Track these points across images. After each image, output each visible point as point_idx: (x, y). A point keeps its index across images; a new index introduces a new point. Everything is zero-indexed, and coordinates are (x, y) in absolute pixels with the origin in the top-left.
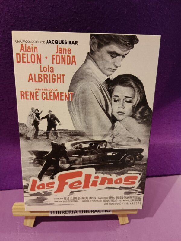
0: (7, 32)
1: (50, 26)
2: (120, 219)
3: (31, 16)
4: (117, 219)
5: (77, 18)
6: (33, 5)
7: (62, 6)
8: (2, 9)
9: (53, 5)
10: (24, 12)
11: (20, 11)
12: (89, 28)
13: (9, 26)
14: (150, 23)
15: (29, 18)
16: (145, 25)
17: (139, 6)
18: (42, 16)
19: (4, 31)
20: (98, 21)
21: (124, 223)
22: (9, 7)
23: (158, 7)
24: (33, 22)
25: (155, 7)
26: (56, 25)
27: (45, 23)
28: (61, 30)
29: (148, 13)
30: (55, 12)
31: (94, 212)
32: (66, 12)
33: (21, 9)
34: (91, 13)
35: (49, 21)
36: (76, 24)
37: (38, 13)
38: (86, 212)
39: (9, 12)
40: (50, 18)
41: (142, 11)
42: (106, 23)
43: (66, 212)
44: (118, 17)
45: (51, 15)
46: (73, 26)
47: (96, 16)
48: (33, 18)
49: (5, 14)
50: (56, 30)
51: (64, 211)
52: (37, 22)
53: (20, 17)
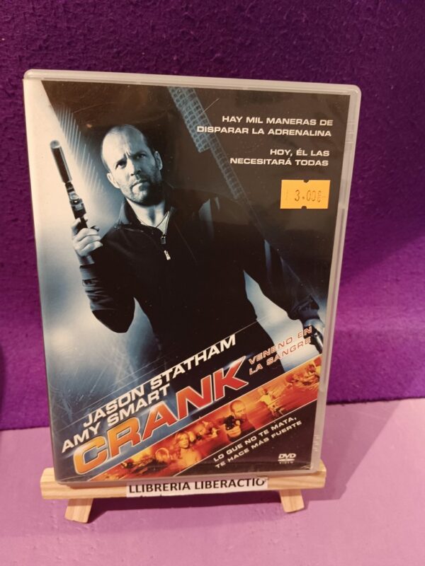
1: (129, 48)
2: (285, 500)
3: (86, 25)
4: (279, 500)
5: (192, 33)
7: (158, 4)
8: (18, 7)
10: (70, 16)
11: (60, 15)
12: (218, 55)
13: (32, 49)
14: (361, 45)
15: (81, 31)
16: (348, 51)
18: (112, 24)
19: (20, 60)
20: (240, 38)
21: (295, 510)
22: (33, 4)
23: (379, 9)
24: (89, 39)
25: (372, 8)
26: (143, 48)
27: (119, 41)
28: (155, 58)
29: (355, 22)
30: (141, 16)
31: (228, 484)
32: (168, 16)
33: (63, 8)
34: (225, 21)
35: (127, 37)
36: (189, 46)
37: (101, 18)
38: (208, 486)
39: (32, 14)
40: (129, 31)
41: (343, 17)
42: (259, 45)
43: (164, 488)
44: (285, 31)
45: (130, 24)
46: (183, 50)
47: (235, 27)
48: (90, 30)
49: (25, 18)
50: (142, 58)
51: (160, 486)
52: (98, 39)
53: (61, 28)
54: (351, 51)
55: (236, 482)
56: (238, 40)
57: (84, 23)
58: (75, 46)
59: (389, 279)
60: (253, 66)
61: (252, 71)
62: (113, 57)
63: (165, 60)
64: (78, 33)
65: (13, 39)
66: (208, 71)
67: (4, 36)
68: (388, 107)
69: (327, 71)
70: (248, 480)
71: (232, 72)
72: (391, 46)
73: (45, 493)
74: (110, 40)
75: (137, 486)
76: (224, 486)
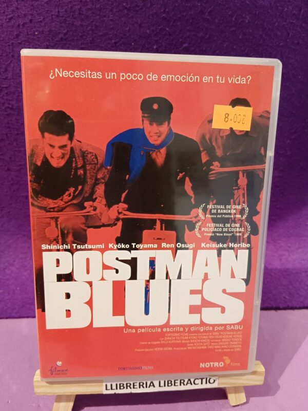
1: (123, 40)
3: (94, 23)
5: (167, 29)
6: (98, 6)
7: (144, 9)
8: (48, 11)
9: (130, 7)
10: (83, 17)
11: (76, 16)
12: (186, 45)
13: (56, 40)
14: (288, 40)
15: (90, 27)
17: (269, 11)
18: (111, 23)
21: (239, 404)
22: (58, 9)
23: (301, 14)
24: (95, 33)
25: (296, 13)
26: (132, 40)
27: (116, 35)
28: (141, 47)
29: (284, 23)
30: (132, 17)
31: (185, 383)
32: (151, 17)
33: (78, 11)
34: (191, 21)
35: (122, 32)
36: (165, 38)
37: (105, 18)
38: (170, 385)
39: (58, 16)
40: (124, 27)
41: (275, 20)
42: (215, 38)
43: (134, 386)
44: (234, 29)
45: (125, 23)
46: (161, 41)
47: (198, 25)
48: (96, 26)
49: (52, 19)
50: (132, 47)
51: (130, 384)
52: (102, 33)
53: (76, 25)
54: (281, 44)
55: (192, 381)
56: (201, 34)
57: (92, 22)
58: (86, 38)
63: (147, 49)
64: (88, 29)
65: (43, 33)
67: (37, 31)
70: (202, 379)
73: (37, 390)
74: (110, 34)
75: (111, 385)
76: (182, 384)
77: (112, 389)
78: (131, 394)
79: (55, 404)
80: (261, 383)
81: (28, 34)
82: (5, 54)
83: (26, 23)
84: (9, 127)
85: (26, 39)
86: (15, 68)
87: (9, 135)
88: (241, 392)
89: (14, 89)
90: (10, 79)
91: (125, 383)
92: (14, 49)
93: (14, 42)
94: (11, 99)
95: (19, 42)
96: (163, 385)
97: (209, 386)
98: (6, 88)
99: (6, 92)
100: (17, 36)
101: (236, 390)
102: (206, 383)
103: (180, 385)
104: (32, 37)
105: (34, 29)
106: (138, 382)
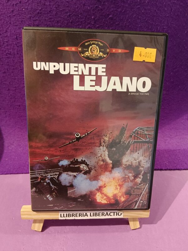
0: (33, 19)
1: (74, 13)
2: (131, 223)
5: (100, 7)
12: (111, 16)
13: (35, 13)
14: (171, 13)
15: (55, 6)
16: (166, 15)
18: (67, 3)
19: (30, 18)
20: (120, 9)
21: (135, 228)
24: (58, 9)
26: (79, 13)
27: (70, 10)
28: (85, 17)
29: (169, 3)
31: (105, 215)
34: (114, 2)
35: (73, 9)
36: (99, 12)
38: (96, 215)
40: (74, 6)
41: (163, 1)
42: (128, 12)
43: (76, 215)
44: (139, 6)
45: (75, 3)
46: (96, 14)
47: (118, 4)
48: (58, 5)
50: (79, 17)
51: (74, 214)
52: (62, 9)
53: (47, 5)
55: (109, 213)
56: (119, 10)
57: (56, 3)
58: (53, 12)
59: (184, 118)
60: (125, 21)
61: (125, 23)
62: (68, 17)
63: (89, 18)
64: (54, 7)
65: (27, 10)
66: (106, 23)
67: (24, 8)
68: (184, 41)
69: (157, 24)
70: (114, 213)
71: (116, 23)
72: (185, 14)
73: (22, 216)
74: (67, 10)
75: (64, 214)
76: (103, 215)
77: (64, 217)
78: (74, 220)
79: (33, 224)
80: (148, 216)
81: (19, 10)
82: (6, 22)
83: (17, 4)
84: (9, 65)
85: (18, 13)
86: (11, 30)
87: (8, 69)
88: (137, 221)
89: (11, 43)
90: (9, 37)
91: (71, 214)
92: (11, 19)
93: (10, 15)
94: (9, 48)
95: (14, 15)
96: (92, 215)
97: (118, 217)
98: (6, 42)
99: (6, 44)
100: (13, 11)
101: (134, 220)
102: (117, 215)
103: (102, 216)
104: (21, 12)
105: (23, 7)
106: (79, 213)
